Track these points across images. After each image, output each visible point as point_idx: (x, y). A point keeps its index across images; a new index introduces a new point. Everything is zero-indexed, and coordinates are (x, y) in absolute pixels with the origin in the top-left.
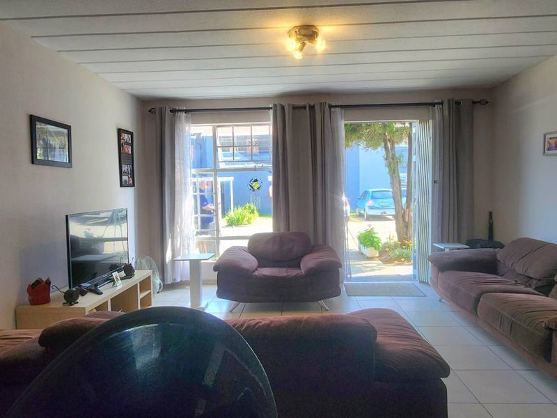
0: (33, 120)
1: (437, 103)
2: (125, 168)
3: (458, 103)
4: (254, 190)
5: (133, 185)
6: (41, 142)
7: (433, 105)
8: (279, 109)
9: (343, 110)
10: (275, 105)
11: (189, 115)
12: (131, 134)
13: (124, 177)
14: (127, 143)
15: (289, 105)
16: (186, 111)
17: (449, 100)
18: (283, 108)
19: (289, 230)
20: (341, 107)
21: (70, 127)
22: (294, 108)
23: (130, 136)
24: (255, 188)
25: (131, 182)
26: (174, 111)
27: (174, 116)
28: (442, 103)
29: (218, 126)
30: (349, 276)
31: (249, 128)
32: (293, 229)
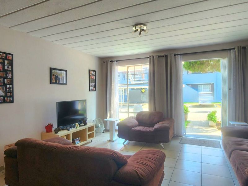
0: (51, 69)
1: (232, 49)
2: (91, 84)
3: (244, 48)
4: (143, 93)
5: (95, 91)
6: (54, 77)
7: (230, 50)
8: (151, 57)
9: (182, 56)
10: (150, 56)
11: (118, 62)
12: (95, 71)
13: (91, 88)
14: (93, 75)
15: (156, 55)
16: (116, 61)
17: (238, 47)
18: (154, 57)
19: (155, 111)
20: (181, 55)
21: (67, 71)
22: (159, 57)
23: (94, 72)
24: (143, 92)
25: (95, 89)
26: (112, 61)
27: (112, 63)
28: (234, 49)
29: (129, 66)
30: (185, 134)
31: (141, 66)
32: (157, 110)
